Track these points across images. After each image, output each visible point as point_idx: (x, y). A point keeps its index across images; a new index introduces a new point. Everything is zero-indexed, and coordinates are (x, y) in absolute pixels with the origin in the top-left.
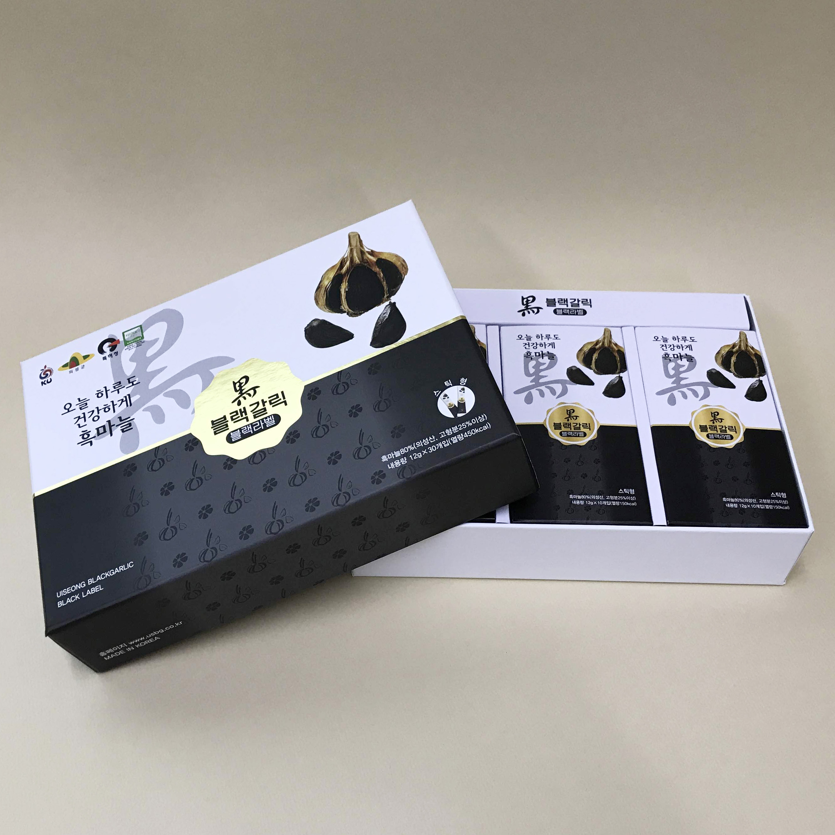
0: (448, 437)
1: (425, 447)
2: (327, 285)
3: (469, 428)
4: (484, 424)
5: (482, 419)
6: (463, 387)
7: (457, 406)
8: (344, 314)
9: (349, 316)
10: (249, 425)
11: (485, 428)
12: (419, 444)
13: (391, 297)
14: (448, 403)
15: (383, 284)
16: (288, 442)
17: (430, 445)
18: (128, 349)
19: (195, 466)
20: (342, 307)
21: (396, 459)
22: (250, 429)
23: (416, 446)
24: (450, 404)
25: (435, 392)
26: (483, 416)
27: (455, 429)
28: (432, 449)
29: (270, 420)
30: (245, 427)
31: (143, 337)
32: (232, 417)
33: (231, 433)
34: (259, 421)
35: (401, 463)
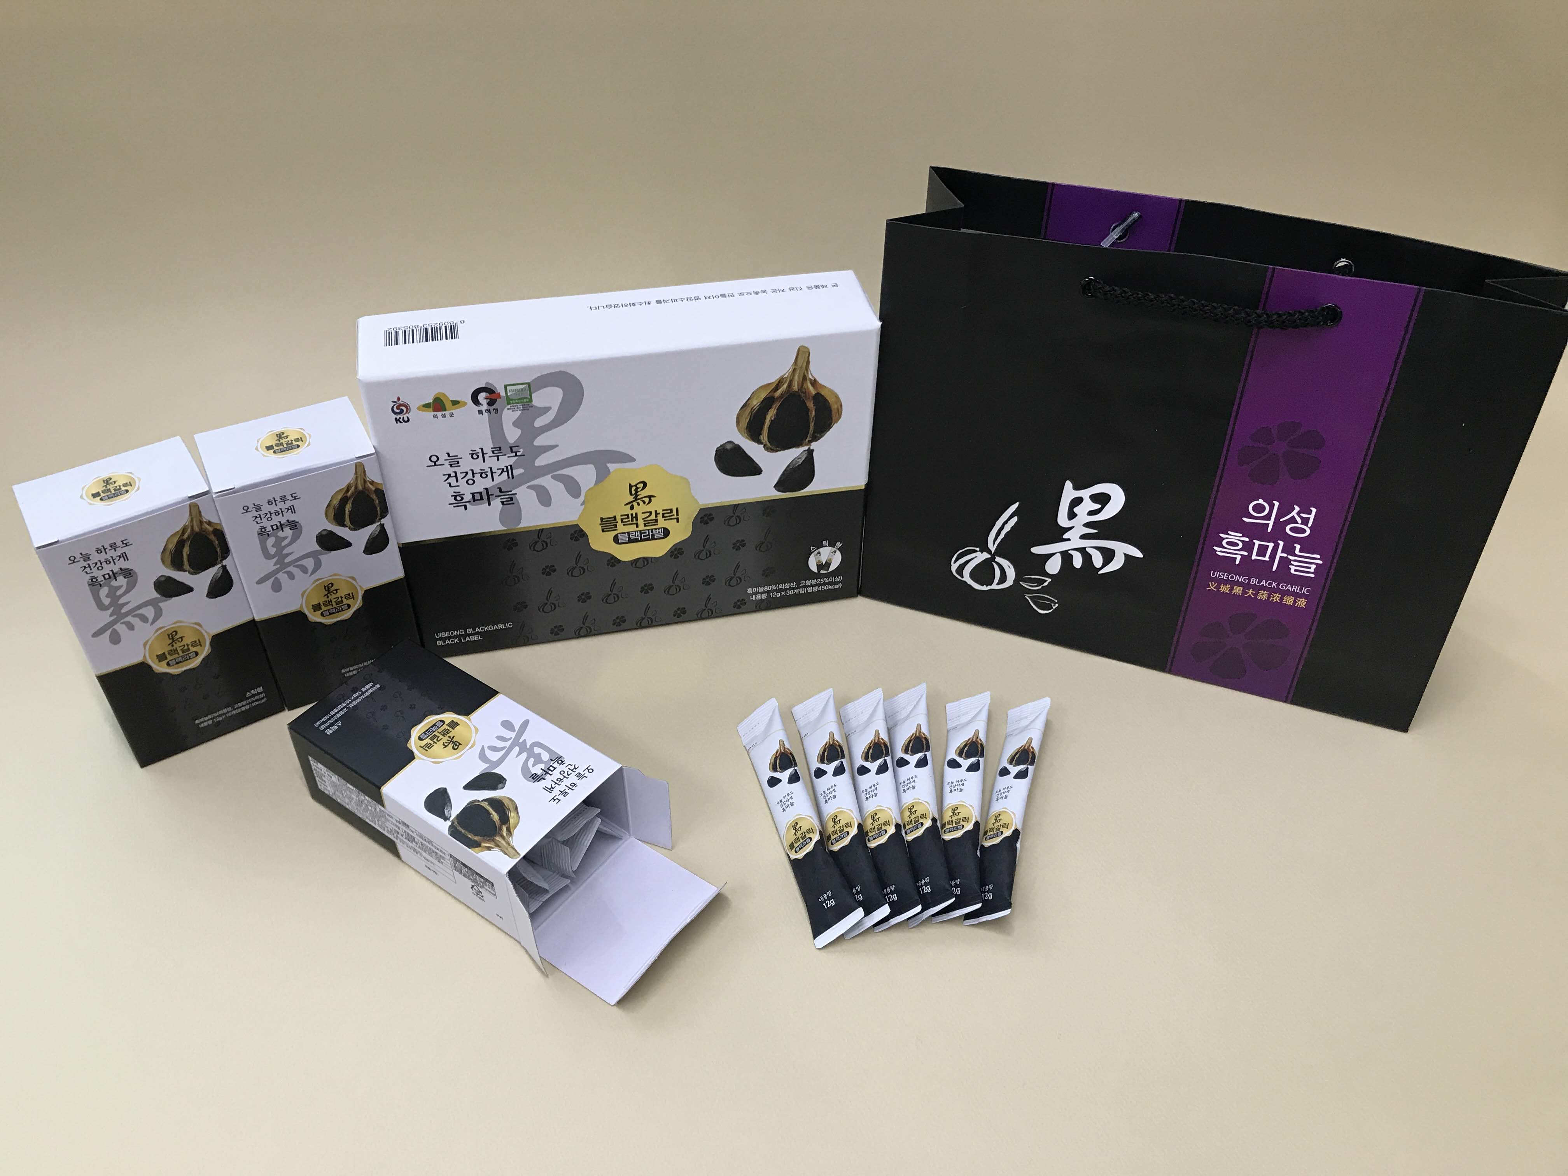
0: (806, 587)
1: (785, 590)
2: (755, 405)
3: (825, 584)
4: (836, 583)
5: (837, 579)
6: (835, 549)
7: (824, 564)
8: (761, 445)
9: (765, 449)
10: (638, 531)
11: (837, 587)
12: (781, 586)
13: (812, 442)
14: (818, 560)
15: (810, 425)
16: (671, 556)
17: (790, 589)
18: (511, 410)
19: (579, 556)
20: (762, 437)
21: (759, 593)
22: (638, 535)
23: (778, 587)
24: (819, 561)
25: (812, 548)
26: (839, 577)
27: (814, 582)
28: (789, 593)
29: (659, 532)
30: (634, 533)
31: (531, 400)
32: (622, 520)
33: (619, 535)
34: (648, 530)
35: (761, 598)
